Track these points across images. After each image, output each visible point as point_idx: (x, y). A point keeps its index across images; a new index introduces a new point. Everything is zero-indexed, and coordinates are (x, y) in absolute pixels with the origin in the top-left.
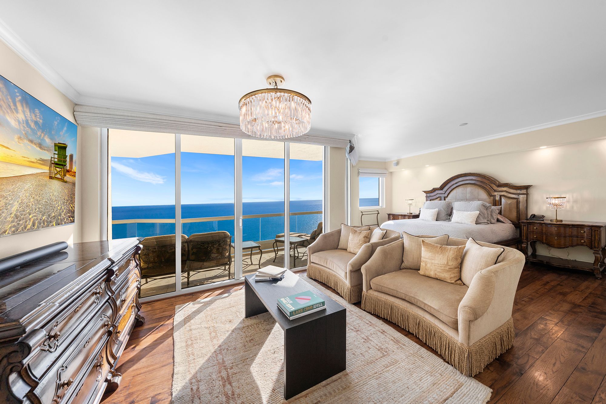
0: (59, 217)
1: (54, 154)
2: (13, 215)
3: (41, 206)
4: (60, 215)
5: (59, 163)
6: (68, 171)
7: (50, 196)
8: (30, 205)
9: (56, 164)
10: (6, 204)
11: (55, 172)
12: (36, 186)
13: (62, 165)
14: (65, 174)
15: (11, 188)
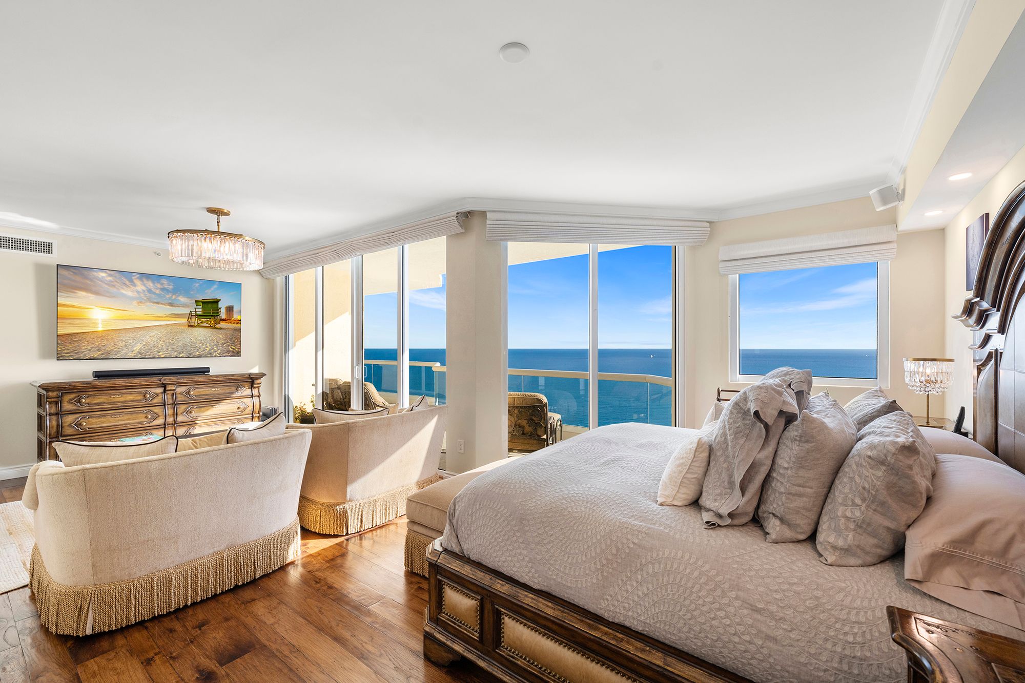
0: (208, 354)
1: (195, 308)
3: (176, 347)
4: (211, 353)
5: (203, 314)
6: (224, 320)
7: (191, 339)
8: (158, 346)
9: (199, 316)
10: (126, 345)
11: (199, 322)
12: (166, 333)
13: (213, 316)
14: (218, 322)
15: (131, 335)
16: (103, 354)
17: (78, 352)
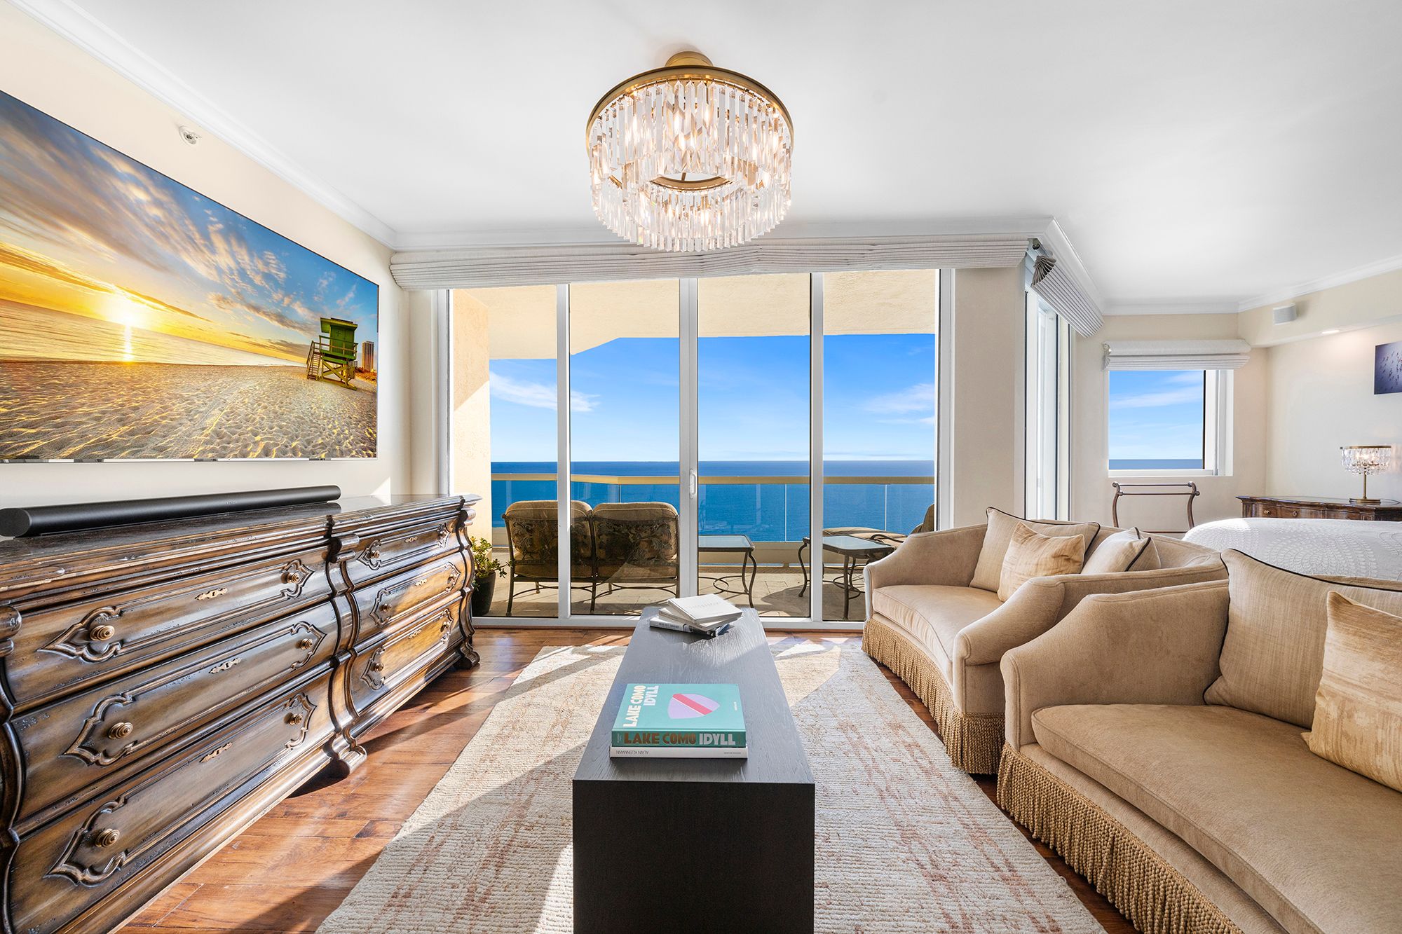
0: (337, 447)
1: (320, 337)
2: (209, 432)
3: (285, 424)
4: (340, 443)
5: (335, 354)
6: (360, 371)
7: (312, 408)
8: (255, 419)
9: (327, 355)
10: (188, 411)
11: (326, 369)
12: (270, 387)
13: (344, 359)
14: (352, 374)
15: (201, 384)
16: (132, 433)
17: (63, 425)
